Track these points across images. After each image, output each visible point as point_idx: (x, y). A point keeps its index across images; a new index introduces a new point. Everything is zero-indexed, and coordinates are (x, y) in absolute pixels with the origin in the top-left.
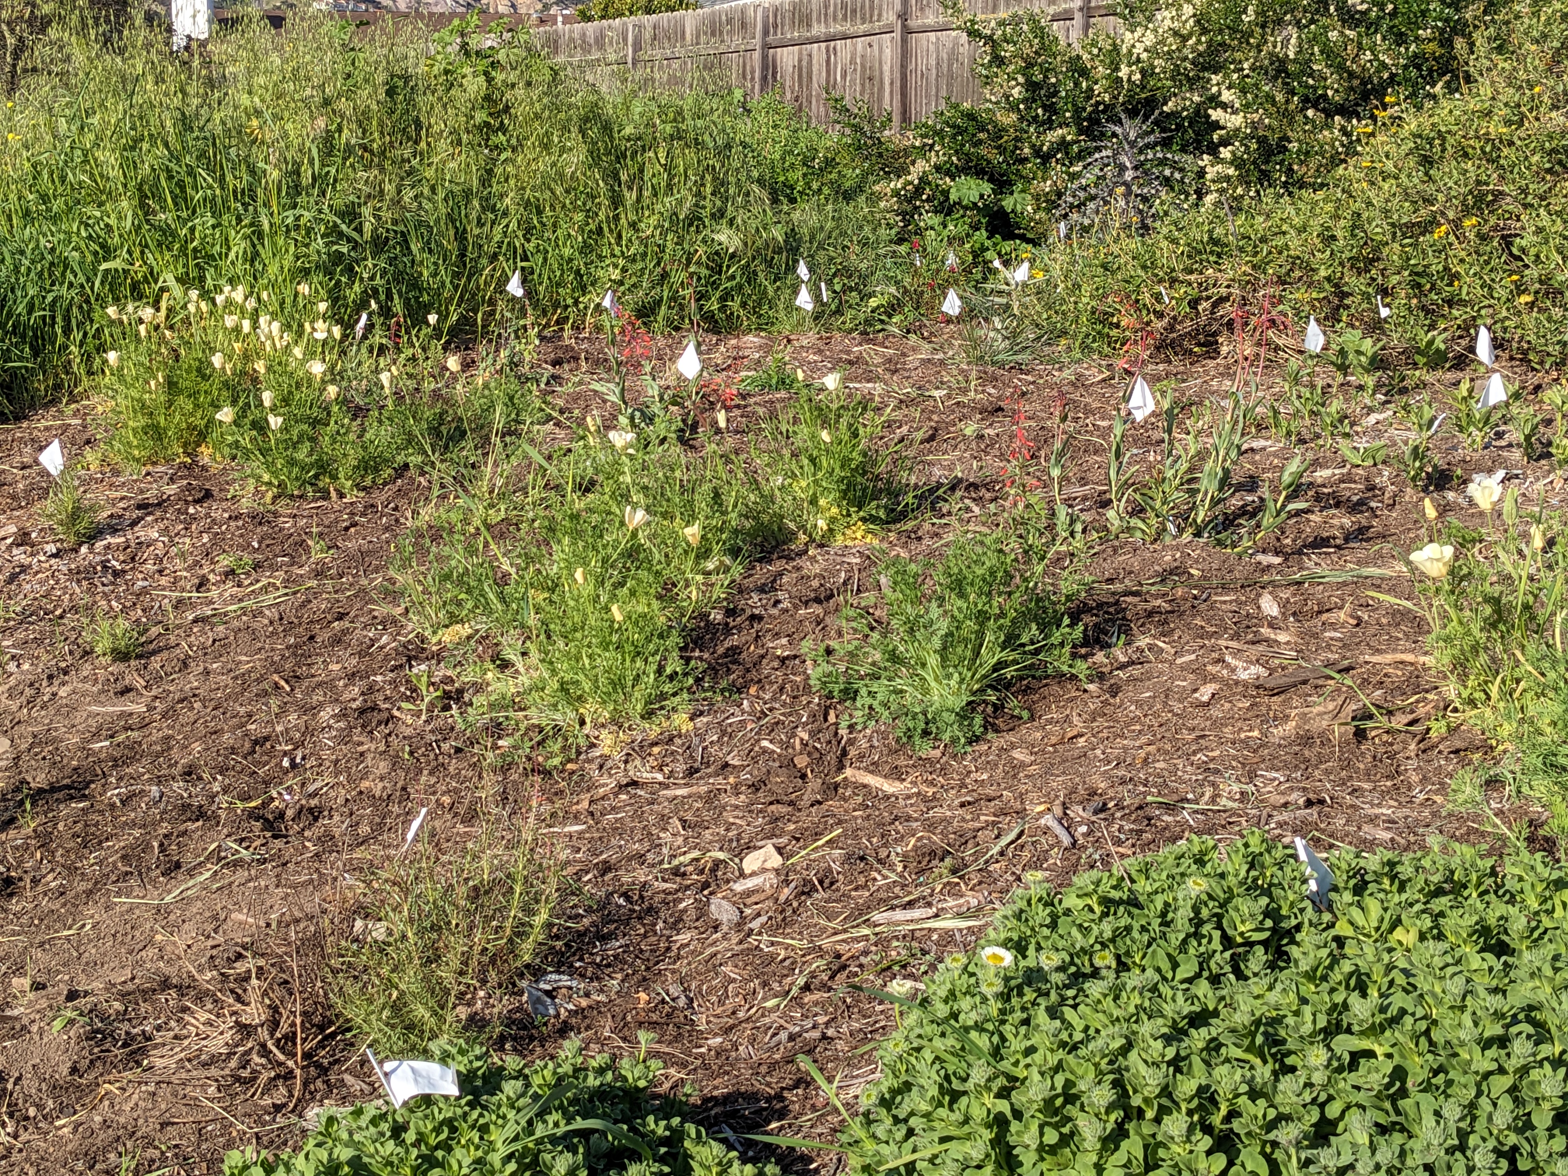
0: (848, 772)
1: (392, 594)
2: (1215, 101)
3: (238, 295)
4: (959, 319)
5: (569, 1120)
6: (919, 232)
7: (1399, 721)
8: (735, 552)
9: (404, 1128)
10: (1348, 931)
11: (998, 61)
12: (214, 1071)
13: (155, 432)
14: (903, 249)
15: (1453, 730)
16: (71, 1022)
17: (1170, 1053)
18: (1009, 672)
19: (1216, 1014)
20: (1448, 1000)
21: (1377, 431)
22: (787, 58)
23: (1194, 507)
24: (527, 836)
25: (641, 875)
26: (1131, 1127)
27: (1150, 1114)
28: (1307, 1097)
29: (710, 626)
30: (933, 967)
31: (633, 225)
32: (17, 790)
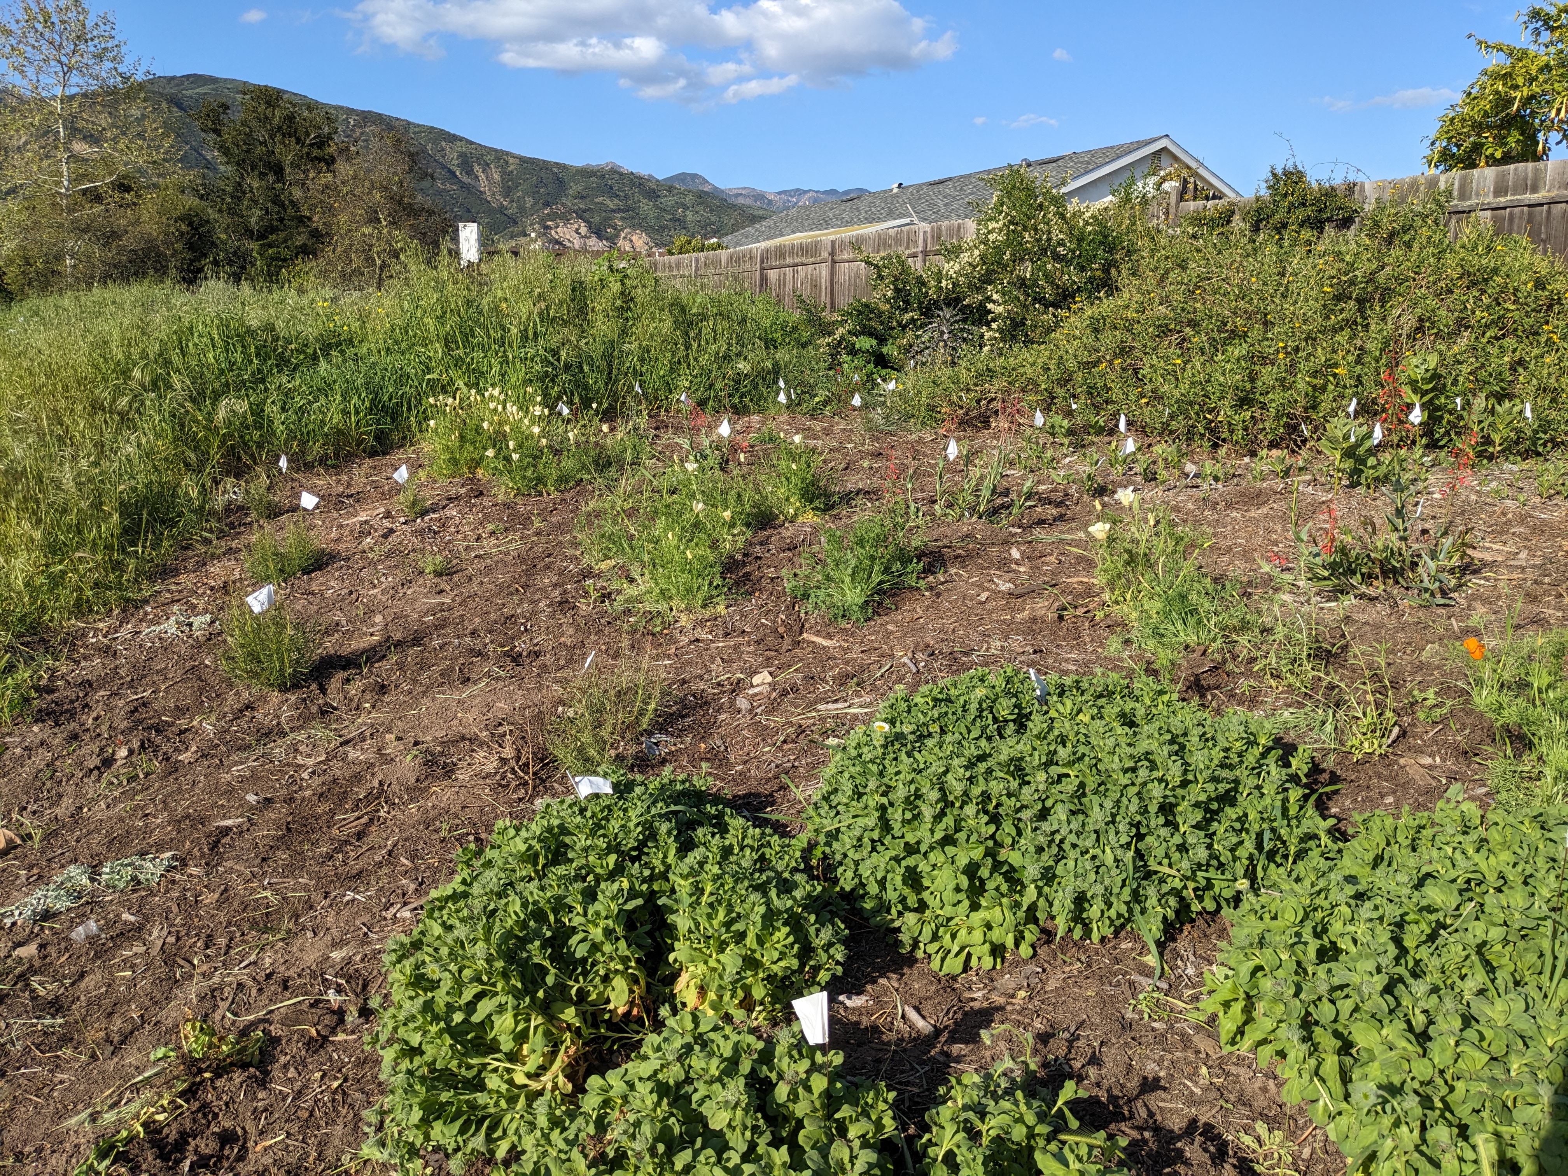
0: (805, 635)
1: (575, 544)
2: (989, 299)
3: (496, 392)
4: (860, 409)
5: (668, 806)
6: (840, 364)
7: (1080, 611)
8: (748, 525)
9: (586, 809)
10: (1056, 715)
11: (881, 277)
12: (488, 781)
13: (454, 461)
14: (831, 373)
15: (1107, 616)
16: (416, 756)
17: (968, 774)
18: (886, 586)
19: (990, 755)
20: (1107, 749)
21: (1069, 466)
22: (773, 275)
23: (978, 504)
24: (645, 666)
25: (702, 685)
26: (948, 811)
27: (957, 805)
28: (1036, 797)
29: (735, 562)
30: (848, 732)
31: (696, 359)
32: (387, 641)
